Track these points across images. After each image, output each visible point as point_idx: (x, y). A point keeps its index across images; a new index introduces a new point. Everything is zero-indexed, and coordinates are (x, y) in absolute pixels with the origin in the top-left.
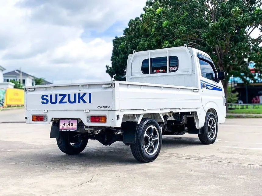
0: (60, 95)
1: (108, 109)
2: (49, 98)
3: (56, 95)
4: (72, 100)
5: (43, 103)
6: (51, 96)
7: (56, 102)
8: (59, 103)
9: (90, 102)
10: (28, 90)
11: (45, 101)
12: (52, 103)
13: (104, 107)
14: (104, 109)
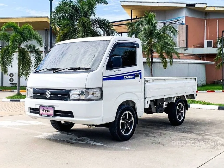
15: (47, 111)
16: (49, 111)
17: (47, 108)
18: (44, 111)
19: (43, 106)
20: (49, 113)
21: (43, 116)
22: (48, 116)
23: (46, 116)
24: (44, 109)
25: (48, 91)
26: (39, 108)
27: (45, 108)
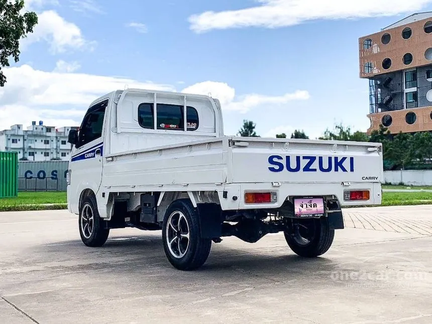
0: (304, 158)
1: (375, 180)
2: (284, 162)
3: (298, 158)
4: (326, 166)
5: (272, 169)
6: (288, 158)
7: (297, 169)
8: (304, 171)
9: (352, 170)
10: (236, 144)
11: (277, 167)
12: (289, 169)
13: (370, 178)
14: (370, 180)
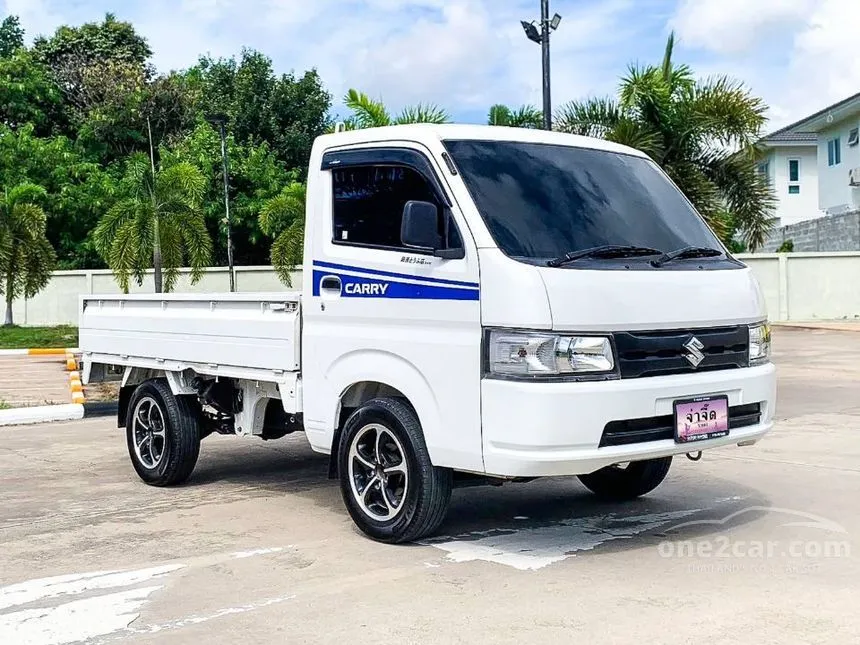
15: (706, 419)
16: (713, 416)
17: (702, 405)
18: (695, 417)
19: (691, 401)
20: (711, 423)
21: (692, 441)
22: (710, 436)
23: (706, 436)
24: (692, 413)
25: (694, 339)
26: (672, 413)
27: (697, 408)
